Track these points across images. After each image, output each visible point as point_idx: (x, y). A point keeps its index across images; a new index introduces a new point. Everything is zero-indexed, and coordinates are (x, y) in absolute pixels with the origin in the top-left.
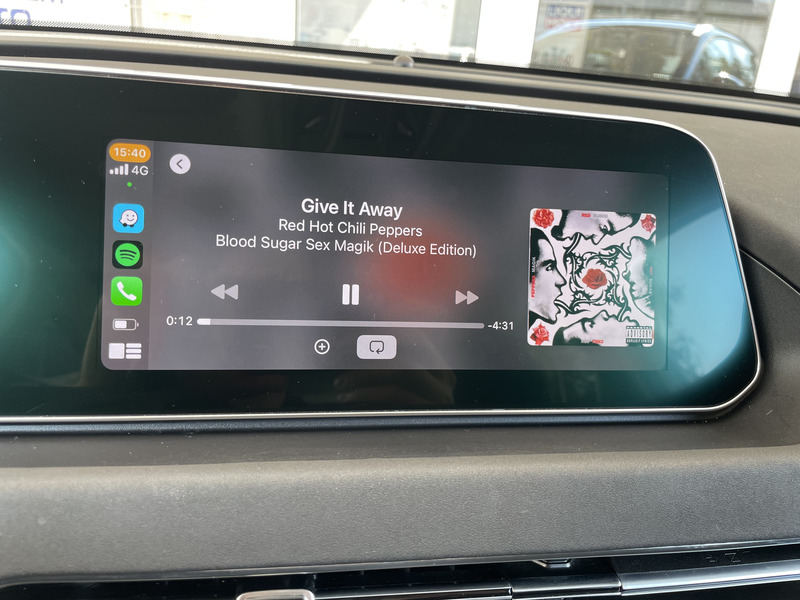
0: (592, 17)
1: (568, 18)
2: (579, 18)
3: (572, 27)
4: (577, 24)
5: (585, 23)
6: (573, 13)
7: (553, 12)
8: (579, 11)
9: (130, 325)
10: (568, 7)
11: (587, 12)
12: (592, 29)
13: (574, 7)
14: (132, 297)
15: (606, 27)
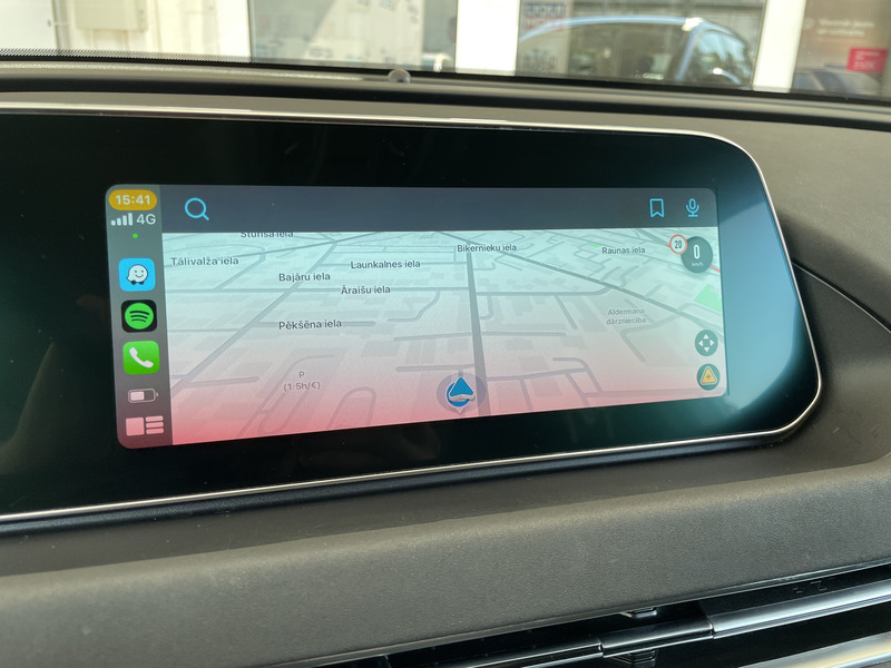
0: (573, 15)
1: (549, 17)
2: (560, 17)
3: (554, 27)
4: (558, 23)
5: (567, 22)
6: (553, 11)
7: (532, 10)
8: (559, 8)
9: (148, 395)
10: (547, 4)
11: (568, 9)
12: (574, 29)
13: (554, 5)
14: (148, 364)
15: (588, 26)
